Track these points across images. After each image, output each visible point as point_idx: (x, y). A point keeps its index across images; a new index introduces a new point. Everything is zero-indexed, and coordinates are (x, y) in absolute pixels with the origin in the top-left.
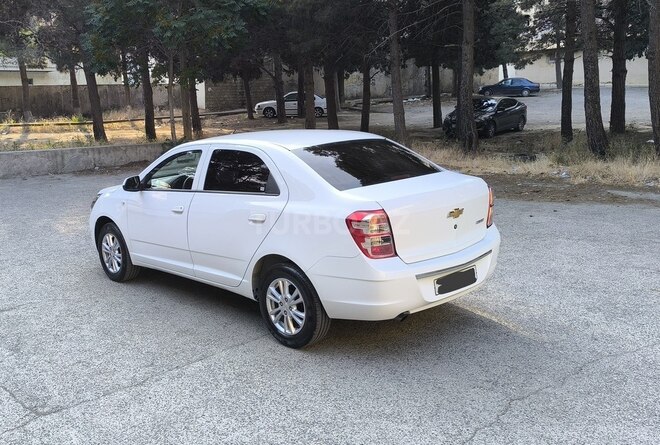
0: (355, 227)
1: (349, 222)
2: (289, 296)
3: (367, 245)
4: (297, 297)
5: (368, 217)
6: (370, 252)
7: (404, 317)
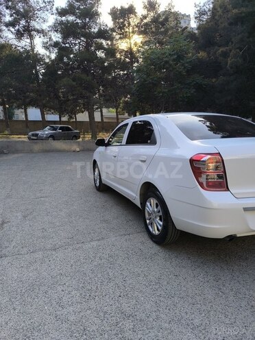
0: (196, 165)
1: (192, 161)
2: (156, 210)
3: (203, 179)
4: (159, 212)
5: (206, 158)
6: (205, 185)
7: (232, 239)
